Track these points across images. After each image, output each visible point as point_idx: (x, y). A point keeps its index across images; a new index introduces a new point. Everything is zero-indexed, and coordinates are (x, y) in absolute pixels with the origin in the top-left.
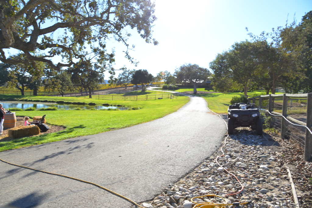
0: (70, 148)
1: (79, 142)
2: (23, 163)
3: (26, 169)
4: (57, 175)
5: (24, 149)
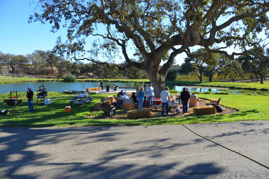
0: (245, 130)
1: (254, 125)
2: (206, 136)
3: (209, 141)
4: (235, 152)
5: (205, 125)
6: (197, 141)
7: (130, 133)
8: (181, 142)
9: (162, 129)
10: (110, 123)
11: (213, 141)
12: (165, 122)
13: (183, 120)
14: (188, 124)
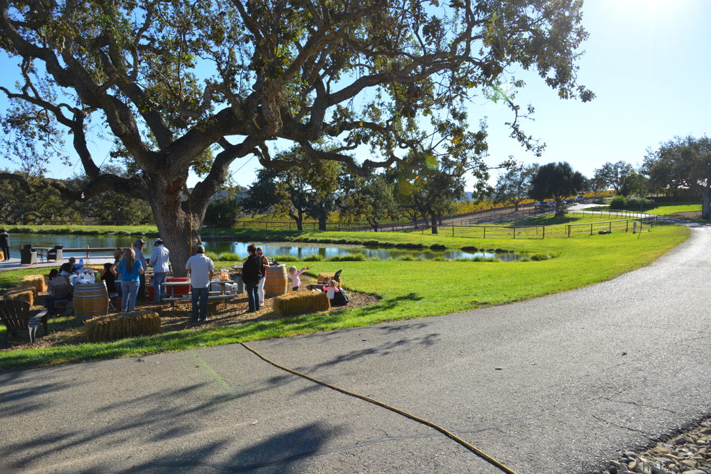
0: (388, 343)
1: (408, 330)
2: (297, 366)
3: (302, 379)
4: (361, 398)
5: (300, 338)
6: (275, 381)
7: (88, 382)
8: (233, 390)
9: (186, 362)
11: (313, 377)
12: (195, 341)
13: (246, 332)
14: (256, 340)
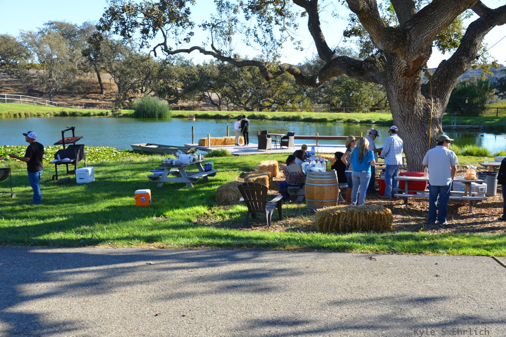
7: (321, 272)
8: (483, 312)
9: (423, 268)
10: (262, 242)
12: (434, 247)
13: (500, 244)
